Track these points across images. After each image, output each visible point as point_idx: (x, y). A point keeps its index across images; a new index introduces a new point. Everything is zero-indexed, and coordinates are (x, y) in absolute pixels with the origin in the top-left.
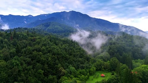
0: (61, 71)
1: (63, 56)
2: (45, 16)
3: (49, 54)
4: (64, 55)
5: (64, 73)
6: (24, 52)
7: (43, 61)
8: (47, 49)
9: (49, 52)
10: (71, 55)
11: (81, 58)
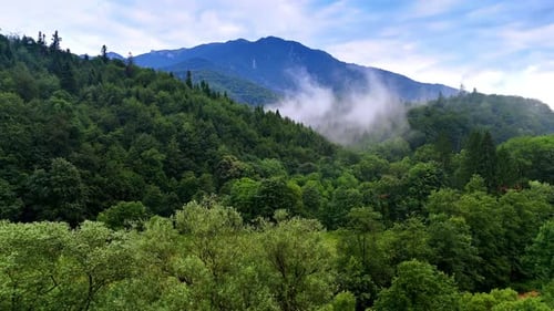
0: (228, 166)
1: (238, 131)
2: (169, 55)
3: (182, 114)
4: (241, 129)
5: (242, 172)
6: (90, 95)
7: (164, 130)
8: (177, 100)
9: (185, 108)
10: (266, 134)
11: (303, 147)
